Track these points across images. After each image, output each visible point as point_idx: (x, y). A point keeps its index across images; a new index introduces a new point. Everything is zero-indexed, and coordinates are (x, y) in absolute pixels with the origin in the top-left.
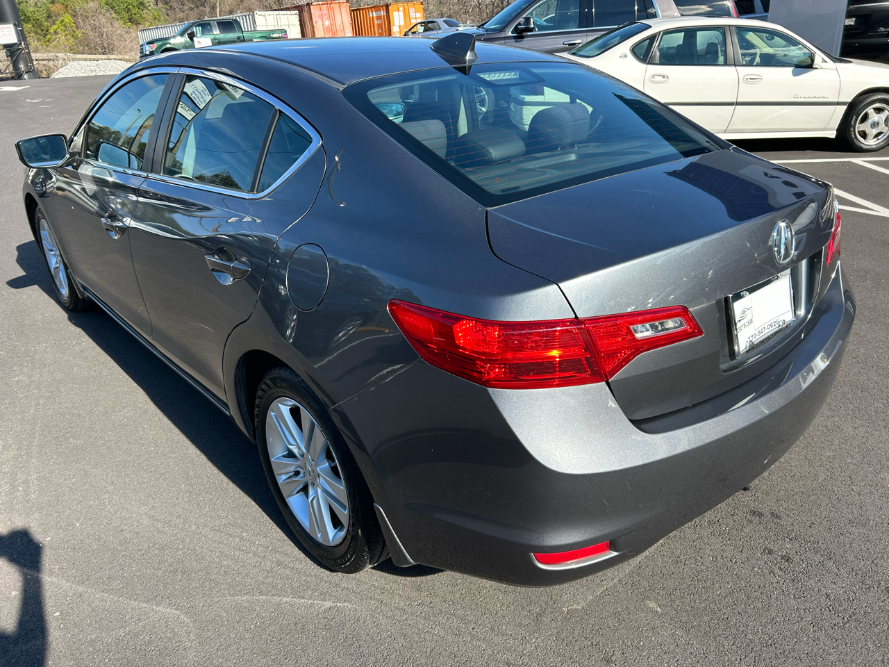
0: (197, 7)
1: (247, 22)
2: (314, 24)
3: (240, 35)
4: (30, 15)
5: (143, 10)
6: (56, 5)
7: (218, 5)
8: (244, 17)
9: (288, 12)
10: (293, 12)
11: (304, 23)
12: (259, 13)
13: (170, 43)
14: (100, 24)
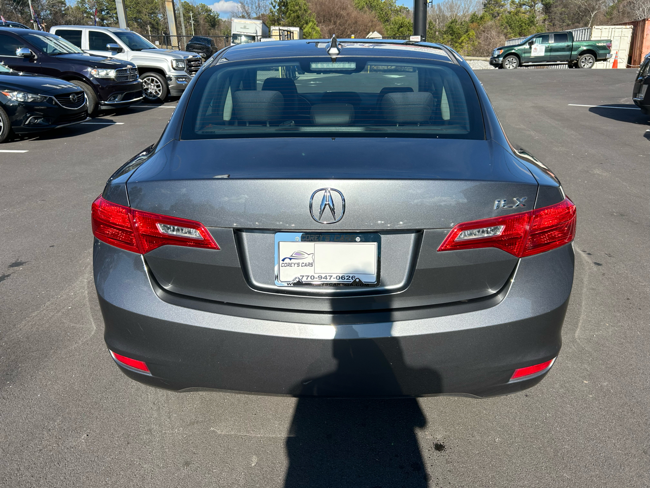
0: (573, 24)
1: (585, 34)
2: (645, 36)
3: (570, 43)
4: (456, 30)
5: (531, 27)
6: (474, 23)
7: (590, 22)
8: (584, 31)
9: (624, 27)
10: (628, 27)
11: (636, 35)
12: (596, 27)
13: (515, 50)
14: (491, 36)
